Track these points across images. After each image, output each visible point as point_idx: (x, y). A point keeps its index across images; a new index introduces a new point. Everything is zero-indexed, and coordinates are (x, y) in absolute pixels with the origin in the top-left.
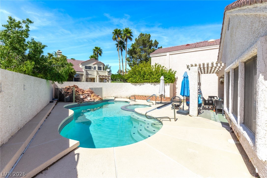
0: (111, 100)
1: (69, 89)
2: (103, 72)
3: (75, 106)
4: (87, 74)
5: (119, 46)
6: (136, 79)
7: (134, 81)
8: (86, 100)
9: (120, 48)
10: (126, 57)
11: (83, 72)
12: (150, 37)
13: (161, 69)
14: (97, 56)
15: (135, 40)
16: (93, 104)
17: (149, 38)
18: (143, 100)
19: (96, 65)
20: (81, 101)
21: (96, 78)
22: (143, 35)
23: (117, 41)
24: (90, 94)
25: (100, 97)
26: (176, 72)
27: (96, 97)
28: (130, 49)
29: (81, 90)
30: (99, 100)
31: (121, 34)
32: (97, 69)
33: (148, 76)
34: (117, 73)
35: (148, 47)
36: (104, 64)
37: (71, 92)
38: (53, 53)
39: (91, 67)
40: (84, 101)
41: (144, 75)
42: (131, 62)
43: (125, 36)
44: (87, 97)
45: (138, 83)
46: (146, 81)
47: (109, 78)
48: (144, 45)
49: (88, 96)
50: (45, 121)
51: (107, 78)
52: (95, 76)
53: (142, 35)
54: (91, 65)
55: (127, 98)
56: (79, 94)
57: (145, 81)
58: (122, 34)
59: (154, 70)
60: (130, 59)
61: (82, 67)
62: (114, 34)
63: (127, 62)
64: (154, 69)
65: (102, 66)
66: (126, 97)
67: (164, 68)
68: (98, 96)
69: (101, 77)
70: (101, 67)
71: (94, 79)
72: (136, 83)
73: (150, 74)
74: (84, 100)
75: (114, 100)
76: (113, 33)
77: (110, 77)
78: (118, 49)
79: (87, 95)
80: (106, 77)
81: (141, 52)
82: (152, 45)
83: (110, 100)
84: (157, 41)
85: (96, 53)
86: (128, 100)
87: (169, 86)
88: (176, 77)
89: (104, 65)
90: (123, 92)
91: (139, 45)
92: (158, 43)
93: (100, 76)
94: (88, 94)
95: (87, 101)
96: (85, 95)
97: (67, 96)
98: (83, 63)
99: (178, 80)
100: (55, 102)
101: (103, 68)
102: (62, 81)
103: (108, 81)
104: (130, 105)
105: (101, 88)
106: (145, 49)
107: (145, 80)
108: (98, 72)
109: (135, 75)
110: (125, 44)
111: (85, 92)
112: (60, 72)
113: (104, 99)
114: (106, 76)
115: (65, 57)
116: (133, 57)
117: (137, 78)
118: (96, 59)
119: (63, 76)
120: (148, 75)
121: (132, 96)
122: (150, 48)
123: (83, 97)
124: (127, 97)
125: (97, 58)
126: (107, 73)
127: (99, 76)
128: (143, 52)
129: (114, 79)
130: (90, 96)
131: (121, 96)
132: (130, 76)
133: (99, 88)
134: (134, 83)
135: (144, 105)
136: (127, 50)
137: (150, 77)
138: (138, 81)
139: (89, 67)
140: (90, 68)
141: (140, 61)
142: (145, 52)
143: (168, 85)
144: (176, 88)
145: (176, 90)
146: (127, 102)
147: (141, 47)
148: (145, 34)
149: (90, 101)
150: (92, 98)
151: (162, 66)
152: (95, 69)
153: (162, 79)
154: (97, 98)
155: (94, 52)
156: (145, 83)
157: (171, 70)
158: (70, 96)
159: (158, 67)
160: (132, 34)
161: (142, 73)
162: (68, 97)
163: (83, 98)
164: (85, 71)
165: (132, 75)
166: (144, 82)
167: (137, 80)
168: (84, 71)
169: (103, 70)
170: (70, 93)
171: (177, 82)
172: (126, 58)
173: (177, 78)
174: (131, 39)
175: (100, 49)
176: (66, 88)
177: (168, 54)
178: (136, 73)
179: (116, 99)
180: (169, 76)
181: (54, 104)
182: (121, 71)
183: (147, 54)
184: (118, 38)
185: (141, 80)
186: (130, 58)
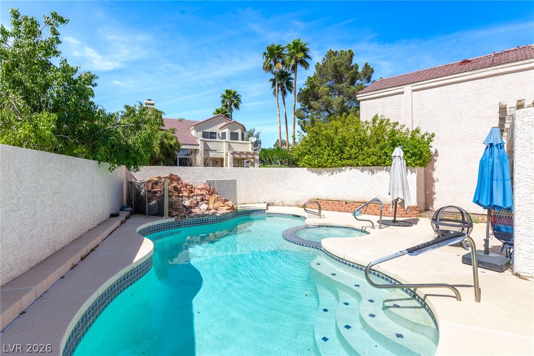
0: (258, 210)
1: (156, 183)
2: (241, 143)
3: (169, 227)
4: (207, 150)
5: (278, 85)
6: (322, 158)
7: (316, 163)
8: (196, 211)
9: (280, 88)
10: (295, 107)
11: (198, 145)
12: (353, 57)
13: (388, 130)
14: (231, 110)
15: (315, 68)
16: (213, 222)
17: (349, 60)
18: (340, 211)
19: (227, 129)
20: (183, 214)
21: (227, 159)
22: (335, 54)
23: (274, 72)
24: (207, 197)
25: (230, 203)
26: (433, 135)
27: (221, 204)
28: (303, 89)
29: (188, 187)
30: (229, 211)
31: (283, 56)
32: (228, 137)
33: (353, 150)
34: (273, 147)
35: (348, 80)
36: (243, 126)
37: (161, 191)
38: (136, 106)
39: (215, 133)
40: (191, 213)
41: (342, 147)
42: (306, 120)
43: (291, 60)
44: (200, 203)
45: (326, 167)
46: (348, 162)
47: (254, 158)
48: (338, 77)
49: (202, 200)
50: (63, 277)
51: (251, 158)
52: (224, 154)
53: (331, 54)
54: (215, 129)
55: (298, 206)
56: (180, 195)
57: (344, 162)
58: (284, 54)
59: (369, 133)
60: (303, 113)
61: (195, 134)
62: (267, 57)
63: (297, 119)
64: (369, 131)
65: (239, 131)
66: (295, 204)
67: (397, 128)
68: (226, 200)
69: (238, 156)
70: (237, 134)
71: (222, 160)
72: (320, 169)
73: (359, 144)
74: (193, 210)
75: (266, 211)
76: (265, 54)
77: (258, 155)
78: (277, 90)
79: (199, 198)
80: (249, 156)
81: (331, 95)
82: (357, 76)
83: (256, 211)
84: (369, 65)
85: (228, 104)
86: (300, 212)
87: (415, 175)
88: (433, 150)
89: (244, 129)
90: (288, 190)
91: (324, 80)
92: (373, 71)
93: (234, 153)
94: (202, 195)
95: (198, 213)
96: (194, 198)
97: (153, 200)
98: (198, 126)
99: (438, 159)
100: (123, 215)
101: (243, 135)
102: (135, 164)
103: (253, 165)
104: (307, 227)
105: (234, 182)
106: (340, 86)
107: (344, 159)
108: (231, 144)
109: (318, 149)
110: (292, 79)
111: (196, 190)
112: (130, 142)
113: (239, 207)
114: (248, 153)
115: (160, 112)
116: (310, 108)
117: (323, 154)
118: (227, 116)
119: (137, 153)
120: (352, 146)
121: (310, 202)
122: (353, 82)
123: (191, 202)
124: (297, 204)
125: (230, 114)
126: (250, 146)
127: (231, 154)
128: (335, 94)
129: (266, 159)
130: (208, 200)
131: (282, 202)
132: (305, 151)
133: (230, 181)
134: (314, 167)
135: (345, 227)
136: (298, 91)
137: (358, 153)
138: (325, 163)
139: (211, 133)
140: (212, 135)
141: (329, 116)
142: (340, 93)
143: (412, 173)
144: (433, 181)
145: (433, 186)
146: (299, 216)
147: (329, 83)
148: (340, 51)
149: (206, 215)
150: (211, 206)
151: (391, 121)
152: (225, 139)
153: (398, 155)
154: (223, 205)
155: (223, 102)
156: (344, 168)
157: (418, 131)
158: (158, 201)
159: (380, 124)
160: (309, 54)
161: (337, 141)
162: (154, 202)
163: (191, 207)
164: (203, 142)
165: (311, 147)
166: (343, 166)
167: (323, 161)
168: (199, 142)
169: (243, 139)
170: (158, 195)
171: (436, 164)
172: (294, 109)
173: (436, 152)
174: (305, 65)
175: (236, 94)
176: (150, 182)
177: (407, 89)
178: (321, 143)
179: (271, 209)
180: (416, 147)
181: (117, 222)
182: (284, 143)
183: (345, 99)
184: (275, 65)
185: (333, 159)
186: (303, 109)
